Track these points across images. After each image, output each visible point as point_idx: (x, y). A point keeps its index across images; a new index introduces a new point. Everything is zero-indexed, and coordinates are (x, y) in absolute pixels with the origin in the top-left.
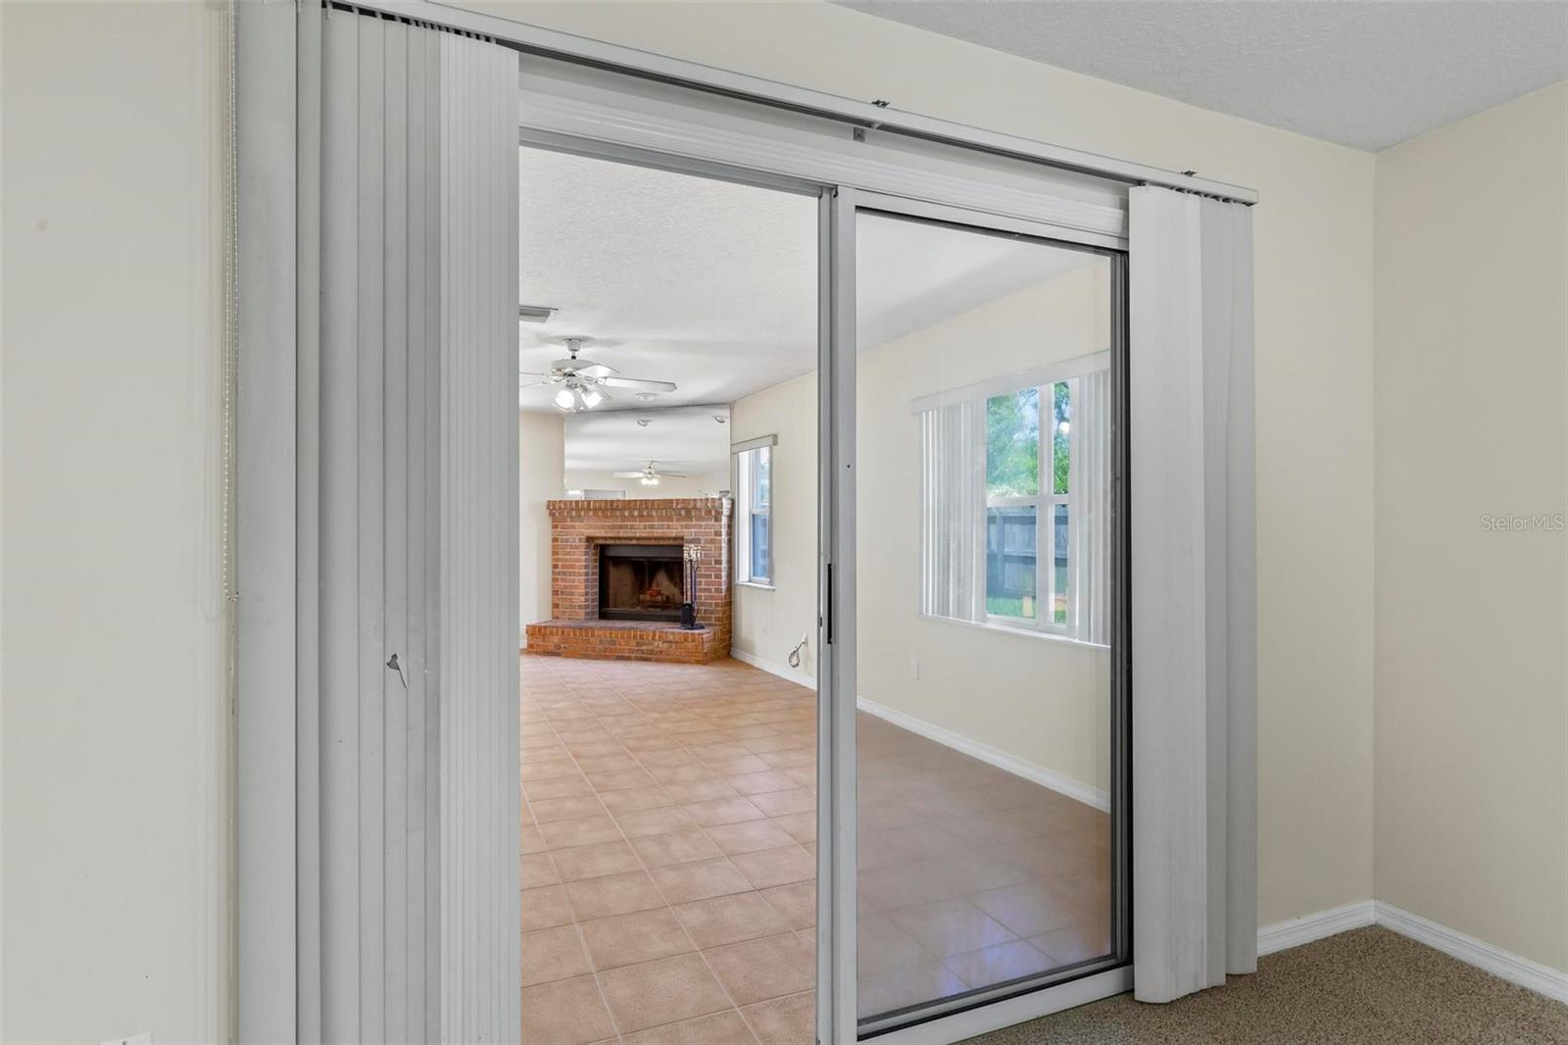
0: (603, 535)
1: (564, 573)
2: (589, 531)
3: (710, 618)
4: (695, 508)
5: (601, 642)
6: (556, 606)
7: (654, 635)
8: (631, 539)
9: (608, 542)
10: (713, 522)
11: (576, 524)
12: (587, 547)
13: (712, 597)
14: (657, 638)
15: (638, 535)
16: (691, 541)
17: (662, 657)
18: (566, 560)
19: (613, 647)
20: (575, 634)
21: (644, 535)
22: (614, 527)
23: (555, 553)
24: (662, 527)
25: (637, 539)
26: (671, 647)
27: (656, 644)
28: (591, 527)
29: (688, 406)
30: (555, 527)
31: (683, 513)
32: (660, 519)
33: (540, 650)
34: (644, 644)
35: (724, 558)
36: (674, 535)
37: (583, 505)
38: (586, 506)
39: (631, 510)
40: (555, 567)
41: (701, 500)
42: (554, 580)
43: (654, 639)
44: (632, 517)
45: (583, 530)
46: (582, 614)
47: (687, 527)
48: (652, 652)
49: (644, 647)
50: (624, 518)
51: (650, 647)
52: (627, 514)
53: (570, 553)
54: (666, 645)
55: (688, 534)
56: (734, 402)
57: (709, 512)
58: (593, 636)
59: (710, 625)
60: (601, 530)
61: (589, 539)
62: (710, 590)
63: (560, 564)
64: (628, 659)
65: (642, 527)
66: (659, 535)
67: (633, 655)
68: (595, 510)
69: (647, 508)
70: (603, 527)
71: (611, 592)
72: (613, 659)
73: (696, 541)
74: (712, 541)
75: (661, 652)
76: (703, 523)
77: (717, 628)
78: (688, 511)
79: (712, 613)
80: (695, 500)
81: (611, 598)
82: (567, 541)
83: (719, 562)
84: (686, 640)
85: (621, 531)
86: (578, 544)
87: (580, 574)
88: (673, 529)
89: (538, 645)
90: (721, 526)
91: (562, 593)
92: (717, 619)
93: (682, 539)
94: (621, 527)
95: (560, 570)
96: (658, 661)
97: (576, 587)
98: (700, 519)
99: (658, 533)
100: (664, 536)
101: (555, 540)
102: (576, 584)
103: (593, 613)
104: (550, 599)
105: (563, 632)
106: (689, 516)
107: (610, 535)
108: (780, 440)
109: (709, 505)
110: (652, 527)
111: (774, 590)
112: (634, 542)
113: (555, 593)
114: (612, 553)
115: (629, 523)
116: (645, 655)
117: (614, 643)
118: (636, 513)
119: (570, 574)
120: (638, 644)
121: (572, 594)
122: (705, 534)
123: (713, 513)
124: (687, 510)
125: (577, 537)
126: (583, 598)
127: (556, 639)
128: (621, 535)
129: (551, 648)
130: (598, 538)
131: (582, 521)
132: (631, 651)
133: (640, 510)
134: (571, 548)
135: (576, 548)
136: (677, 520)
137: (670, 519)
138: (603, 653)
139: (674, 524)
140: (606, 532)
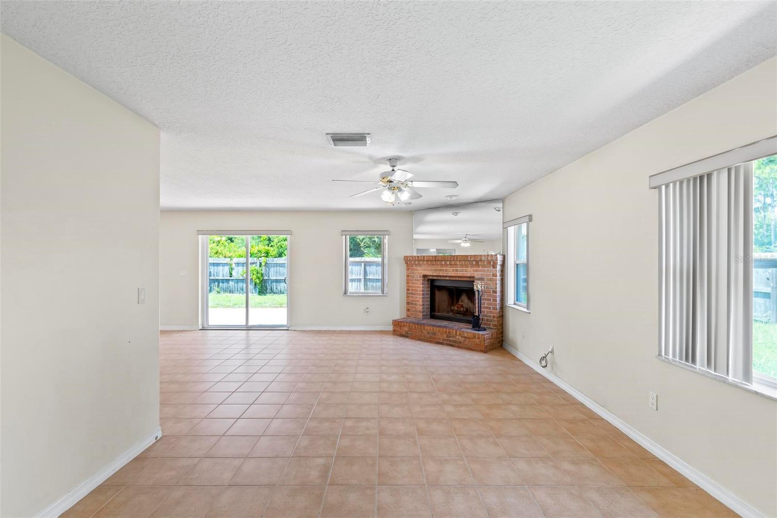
0: (431, 274)
1: (412, 294)
2: (424, 272)
3: (490, 325)
4: (481, 260)
5: (428, 333)
6: (408, 310)
7: (456, 332)
8: (446, 277)
9: (434, 278)
10: (491, 268)
11: (418, 268)
12: (424, 280)
13: (491, 312)
14: (458, 334)
15: (449, 275)
16: (479, 279)
17: (460, 345)
18: (413, 287)
19: (435, 336)
20: (415, 327)
21: (453, 275)
22: (436, 270)
23: (408, 283)
24: (462, 271)
25: (449, 277)
26: (466, 340)
27: (457, 337)
28: (425, 270)
29: (477, 202)
30: (408, 269)
31: (474, 263)
32: (462, 266)
33: (398, 333)
34: (451, 337)
35: (498, 289)
36: (469, 275)
37: (421, 258)
38: (422, 259)
39: (446, 261)
40: (408, 290)
41: (485, 255)
42: (408, 297)
43: (456, 334)
44: (446, 265)
45: (421, 272)
46: (421, 315)
47: (476, 271)
48: (455, 342)
50: (442, 265)
51: (454, 339)
52: (443, 263)
53: (415, 283)
54: (463, 339)
55: (477, 275)
56: (505, 198)
57: (489, 262)
58: (424, 329)
59: (490, 328)
60: (431, 271)
61: (424, 276)
62: (490, 308)
63: (410, 289)
64: (442, 344)
65: (451, 270)
67: (445, 342)
68: (427, 261)
69: (454, 260)
70: (431, 270)
71: (437, 304)
72: (434, 343)
73: (481, 279)
74: (490, 280)
75: (461, 342)
76: (485, 269)
77: (494, 331)
78: (477, 262)
79: (491, 321)
80: (481, 256)
81: (436, 308)
82: (413, 277)
83: (495, 292)
84: (474, 337)
85: (441, 272)
86: (419, 278)
87: (420, 295)
88: (469, 272)
89: (398, 331)
90: (496, 271)
91: (411, 304)
92: (495, 325)
93: (474, 277)
94: (440, 270)
95: (410, 292)
96: (459, 347)
97: (418, 301)
98: (484, 266)
99: (460, 274)
100: (464, 276)
101: (408, 276)
102: (418, 299)
103: (427, 315)
104: (406, 307)
105: (409, 325)
106: (477, 265)
107: (435, 274)
108: (534, 218)
109: (489, 258)
110: (457, 271)
111: (530, 313)
112: (447, 278)
113: (408, 303)
114: (437, 284)
115: (444, 268)
116: (451, 343)
117: (434, 334)
118: (448, 263)
119: (415, 294)
120: (447, 336)
121: (416, 304)
122: (488, 275)
123: (492, 264)
124: (475, 261)
125: (418, 275)
126: (421, 307)
127: (406, 329)
128: (440, 274)
129: (404, 333)
130: (429, 276)
131: (421, 267)
132: (444, 340)
133: (450, 261)
134: (415, 281)
135: (418, 281)
136: (471, 267)
137: (467, 266)
138: (429, 339)
139: (469, 269)
140: (433, 273)
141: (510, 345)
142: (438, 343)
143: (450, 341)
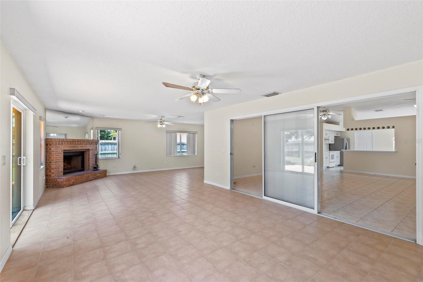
0: (69, 149)
1: (56, 162)
2: (64, 148)
5: (86, 178)
6: (53, 173)
8: (73, 150)
11: (60, 146)
16: (91, 150)
18: (57, 158)
21: (80, 149)
24: (85, 147)
25: (75, 150)
27: (98, 174)
28: (65, 147)
31: (90, 143)
32: (85, 144)
36: (87, 149)
39: (78, 142)
40: (52, 160)
44: (78, 144)
45: (62, 148)
47: (90, 146)
48: (97, 177)
49: (96, 176)
50: (75, 144)
51: (97, 176)
53: (58, 155)
54: (100, 174)
55: (90, 148)
60: (67, 147)
61: (63, 151)
63: (54, 159)
66: (84, 149)
67: (93, 179)
72: (89, 181)
74: (95, 150)
75: (99, 176)
76: (93, 146)
82: (57, 151)
86: (61, 152)
88: (88, 147)
89: (67, 184)
90: (97, 146)
91: (55, 168)
94: (74, 147)
95: (54, 161)
96: (98, 178)
98: (93, 144)
102: (60, 165)
105: (75, 178)
107: (71, 149)
110: (82, 147)
111: (120, 158)
119: (58, 162)
120: (94, 176)
121: (59, 168)
122: (94, 148)
123: (96, 143)
127: (73, 180)
129: (72, 183)
131: (63, 145)
132: (93, 178)
133: (80, 142)
134: (58, 154)
135: (60, 153)
136: (88, 145)
137: (87, 144)
138: (86, 181)
139: (88, 146)
140: (70, 148)
141: (110, 173)
142: (90, 180)
143: (95, 177)
